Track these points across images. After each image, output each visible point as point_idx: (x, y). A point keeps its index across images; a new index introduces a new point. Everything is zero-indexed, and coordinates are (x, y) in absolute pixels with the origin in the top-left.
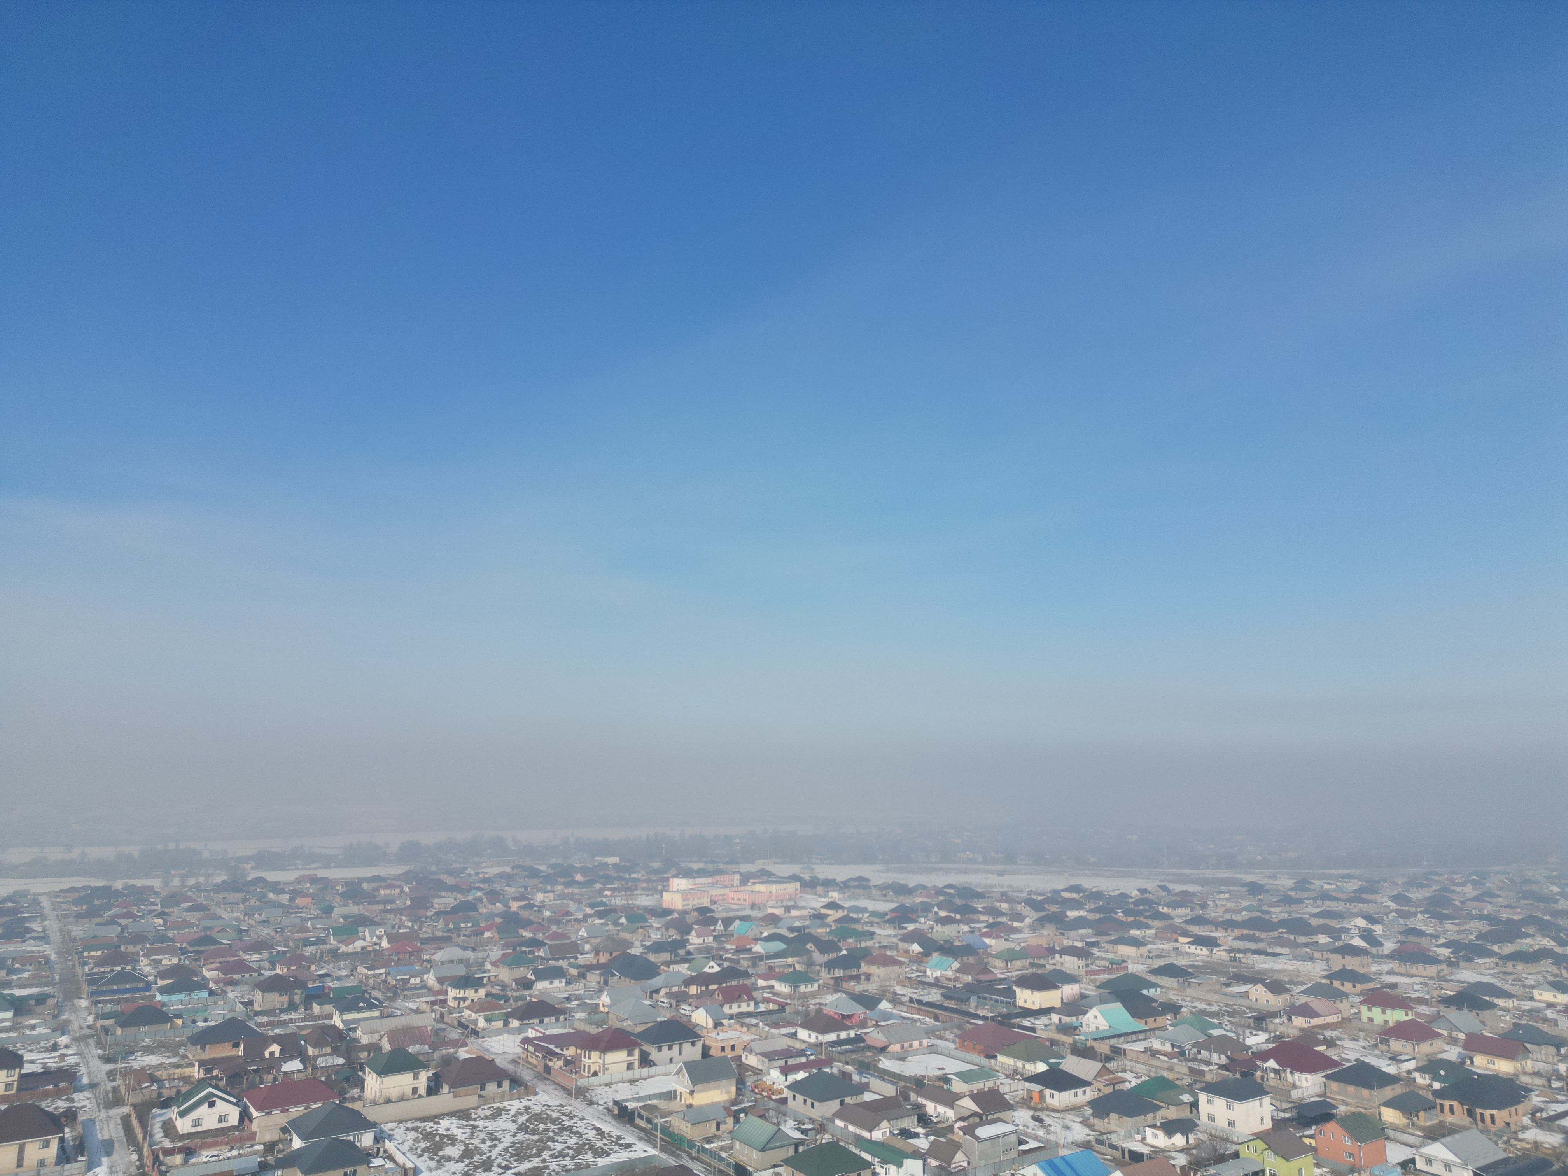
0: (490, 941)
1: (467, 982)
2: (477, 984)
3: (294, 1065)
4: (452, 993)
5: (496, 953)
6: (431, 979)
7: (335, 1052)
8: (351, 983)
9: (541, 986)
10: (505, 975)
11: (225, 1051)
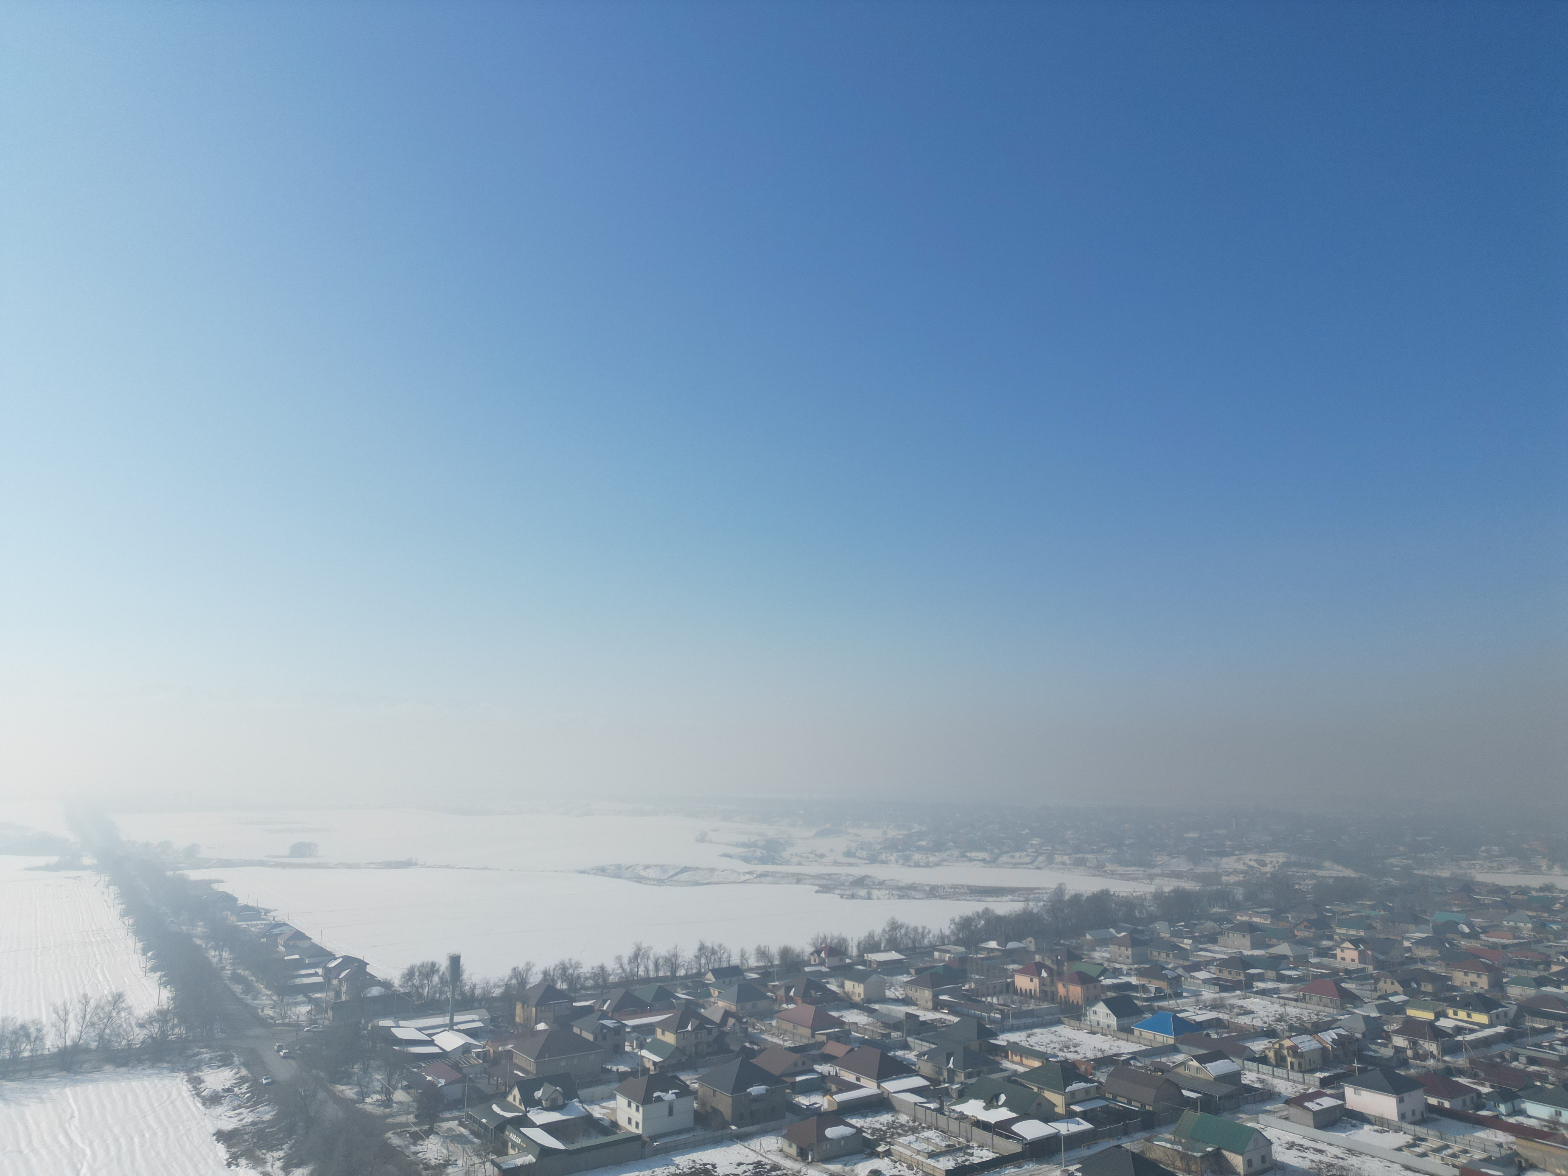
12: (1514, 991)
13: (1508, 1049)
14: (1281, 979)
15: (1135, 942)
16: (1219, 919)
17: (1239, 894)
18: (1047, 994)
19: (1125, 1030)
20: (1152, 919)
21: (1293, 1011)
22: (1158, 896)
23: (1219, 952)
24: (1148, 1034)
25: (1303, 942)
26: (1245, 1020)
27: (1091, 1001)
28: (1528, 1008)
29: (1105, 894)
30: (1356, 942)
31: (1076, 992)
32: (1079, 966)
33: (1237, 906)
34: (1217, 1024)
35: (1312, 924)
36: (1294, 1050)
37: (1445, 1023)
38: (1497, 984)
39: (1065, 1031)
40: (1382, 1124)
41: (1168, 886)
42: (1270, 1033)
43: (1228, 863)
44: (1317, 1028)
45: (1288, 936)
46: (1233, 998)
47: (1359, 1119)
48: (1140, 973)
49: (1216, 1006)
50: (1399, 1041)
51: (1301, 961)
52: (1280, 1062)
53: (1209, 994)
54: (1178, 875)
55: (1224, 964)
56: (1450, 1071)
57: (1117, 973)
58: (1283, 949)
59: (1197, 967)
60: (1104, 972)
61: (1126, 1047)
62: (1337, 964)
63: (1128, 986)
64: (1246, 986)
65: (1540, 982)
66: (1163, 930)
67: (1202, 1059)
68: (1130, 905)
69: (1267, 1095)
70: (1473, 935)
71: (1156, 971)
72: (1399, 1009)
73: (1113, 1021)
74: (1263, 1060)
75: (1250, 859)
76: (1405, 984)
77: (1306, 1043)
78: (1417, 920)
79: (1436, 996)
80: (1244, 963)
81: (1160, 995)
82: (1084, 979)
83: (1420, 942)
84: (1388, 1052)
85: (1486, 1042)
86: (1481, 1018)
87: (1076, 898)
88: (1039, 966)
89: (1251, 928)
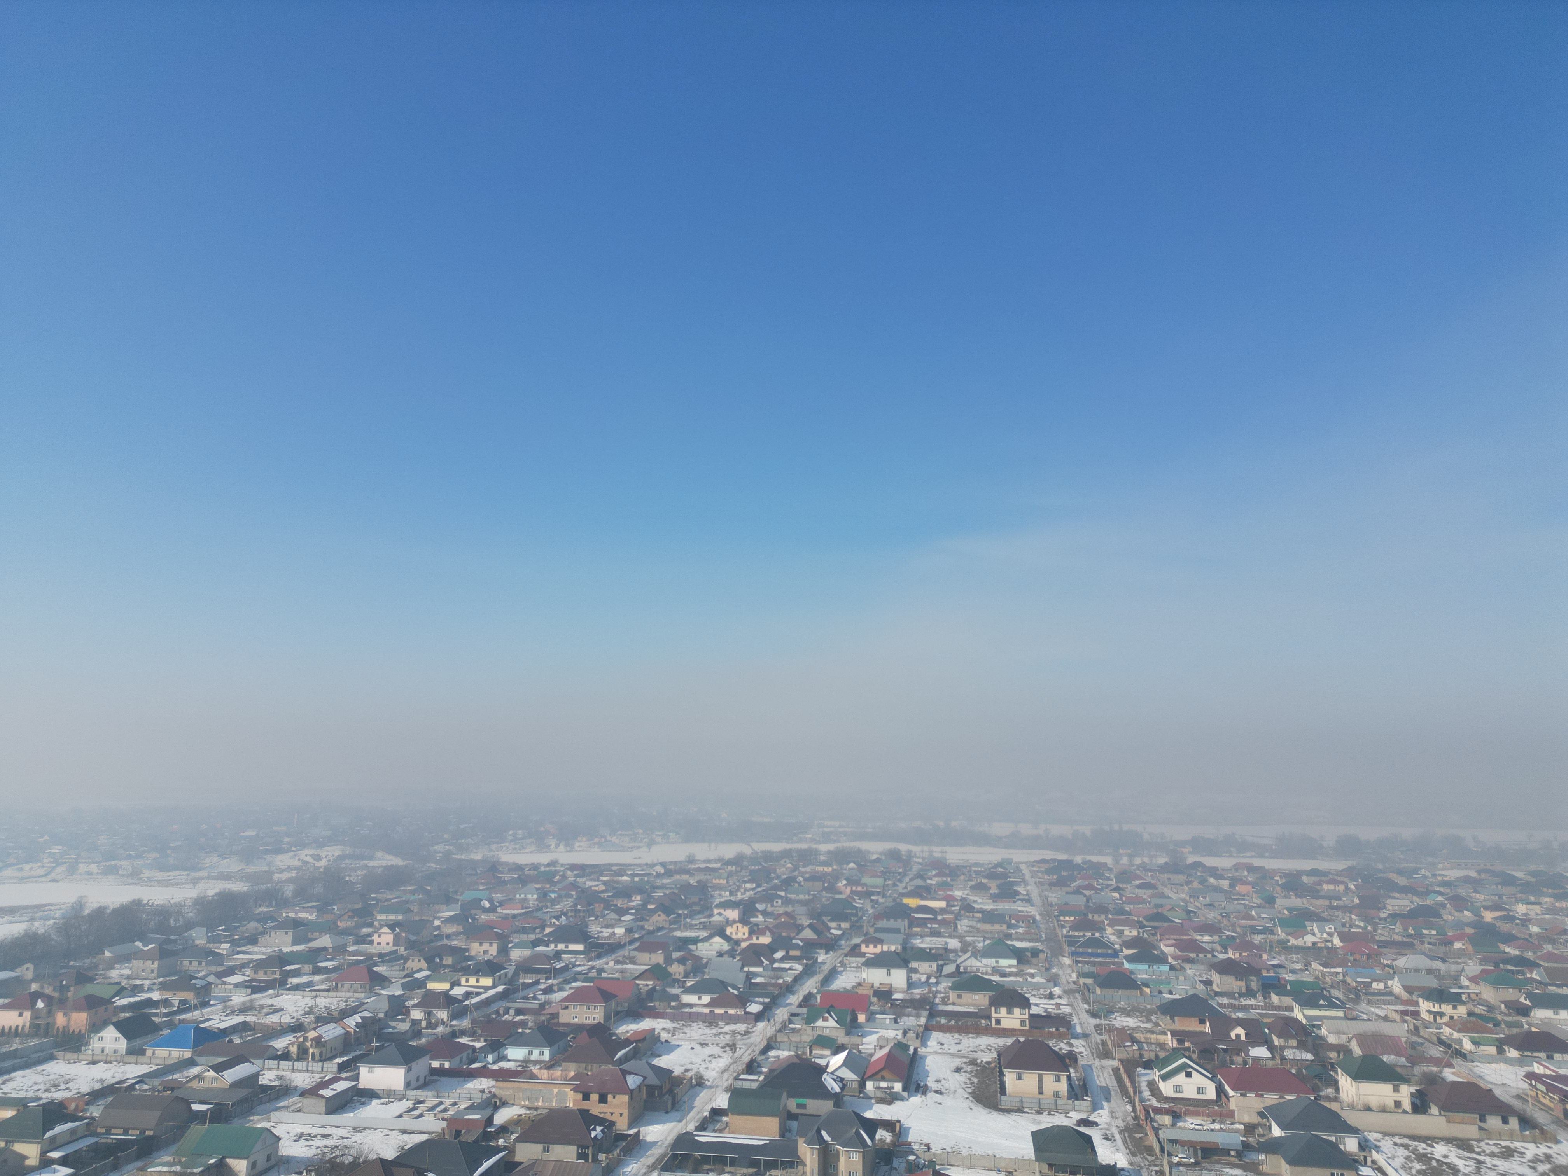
0: (1461, 953)
1: (1439, 995)
2: (1455, 1000)
3: (1260, 1052)
4: (1424, 1006)
5: (1473, 967)
6: (1396, 986)
7: (1301, 1045)
8: (1307, 977)
9: (1541, 1014)
10: (1488, 993)
11: (1191, 1025)
12: (516, 954)
13: (501, 1005)
14: (317, 971)
15: (164, 953)
16: (263, 919)
17: (289, 891)
18: (38, 1029)
19: (135, 1052)
20: (190, 925)
21: (322, 1002)
22: (201, 903)
23: (257, 953)
24: (162, 1052)
25: (345, 932)
26: (274, 1019)
27: (96, 1027)
28: (524, 967)
29: (137, 904)
30: (392, 927)
31: (80, 1019)
32: (90, 989)
33: (285, 903)
34: (244, 1027)
35: (356, 913)
36: (318, 1041)
37: (458, 991)
38: (504, 951)
39: (57, 1068)
40: (389, 1096)
41: (212, 889)
42: (297, 1028)
43: (283, 860)
44: (346, 1013)
45: (331, 928)
46: (263, 999)
47: (370, 1094)
48: (164, 987)
49: (244, 1009)
50: (417, 1014)
51: (340, 950)
52: (303, 1053)
53: (238, 999)
54: (226, 877)
55: (261, 964)
56: (455, 1034)
57: (136, 990)
58: (325, 941)
59: (231, 972)
60: (121, 991)
61: (133, 1071)
62: (373, 949)
63: (150, 1003)
64: (280, 984)
65: (535, 943)
66: (199, 937)
67: (218, 1068)
68: (163, 913)
69: (284, 1091)
70: (492, 910)
71: (184, 982)
72: (421, 984)
73: (122, 1044)
74: (285, 1056)
75: (306, 854)
76: (429, 960)
77: (330, 1032)
78: (448, 900)
79: (454, 968)
80: (281, 960)
81: (185, 1006)
82: (92, 1003)
83: (449, 920)
84: (405, 1026)
85: (487, 1002)
86: (487, 981)
87: (100, 912)
88: (35, 996)
89: (296, 924)
